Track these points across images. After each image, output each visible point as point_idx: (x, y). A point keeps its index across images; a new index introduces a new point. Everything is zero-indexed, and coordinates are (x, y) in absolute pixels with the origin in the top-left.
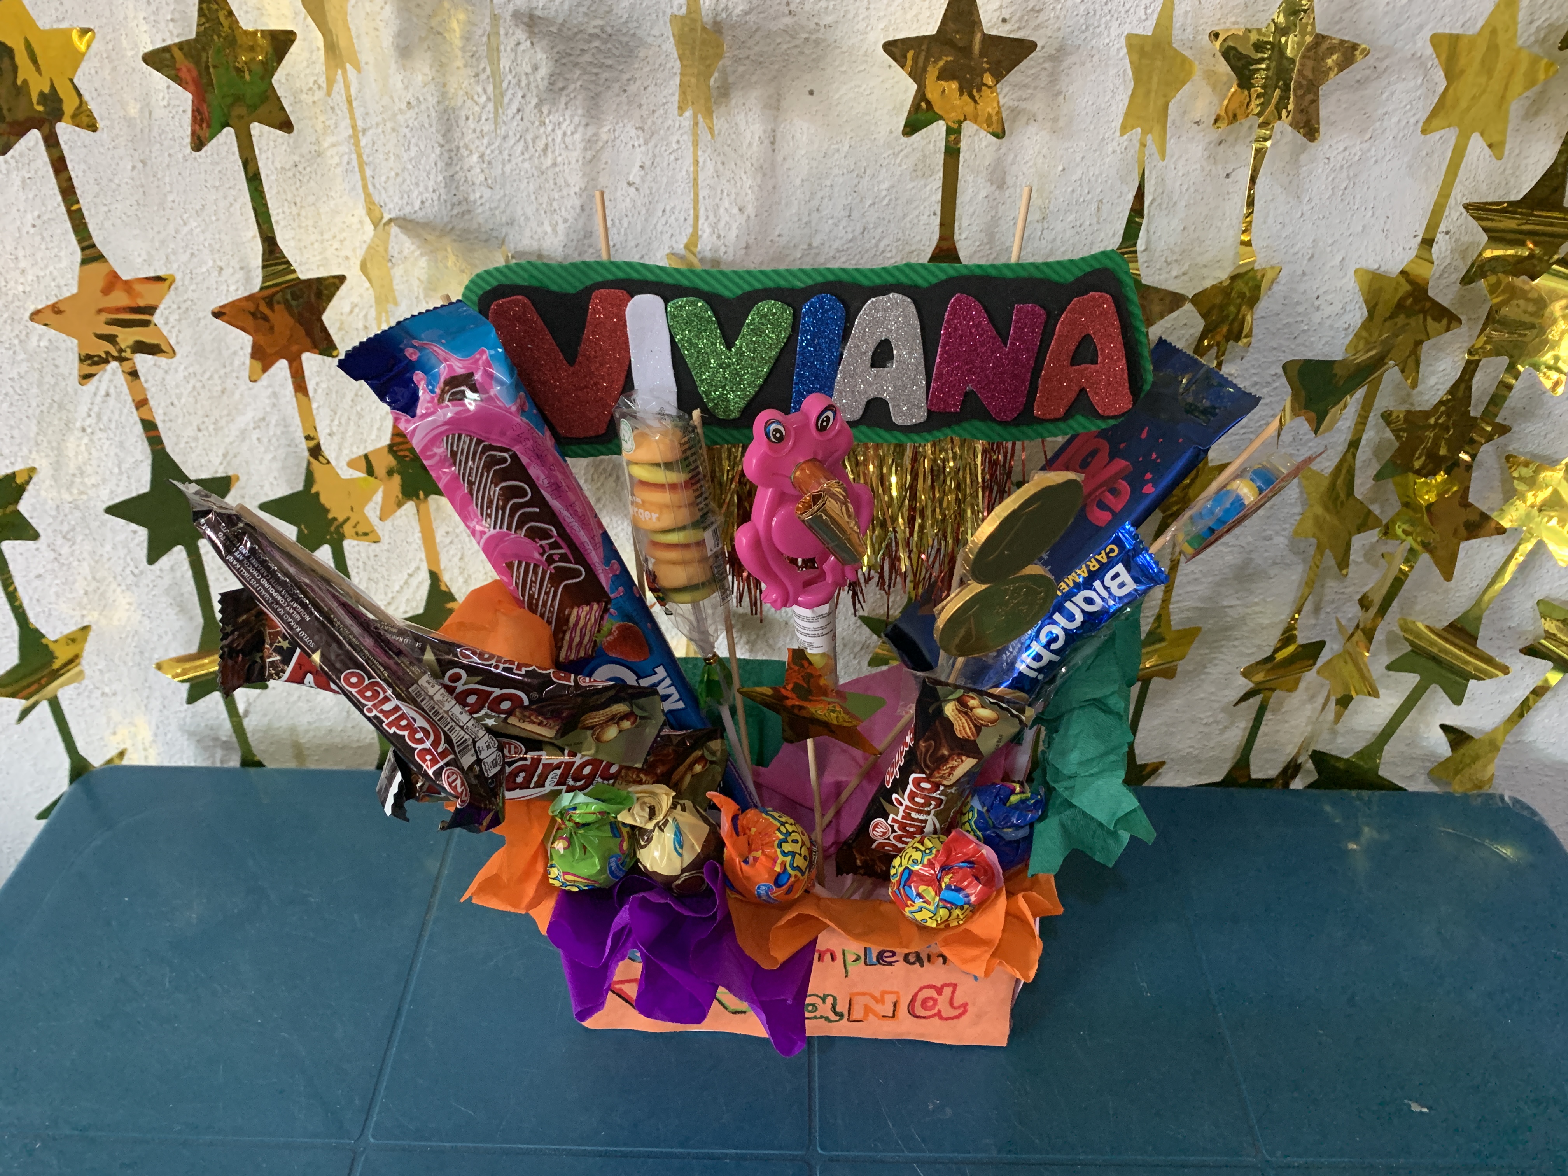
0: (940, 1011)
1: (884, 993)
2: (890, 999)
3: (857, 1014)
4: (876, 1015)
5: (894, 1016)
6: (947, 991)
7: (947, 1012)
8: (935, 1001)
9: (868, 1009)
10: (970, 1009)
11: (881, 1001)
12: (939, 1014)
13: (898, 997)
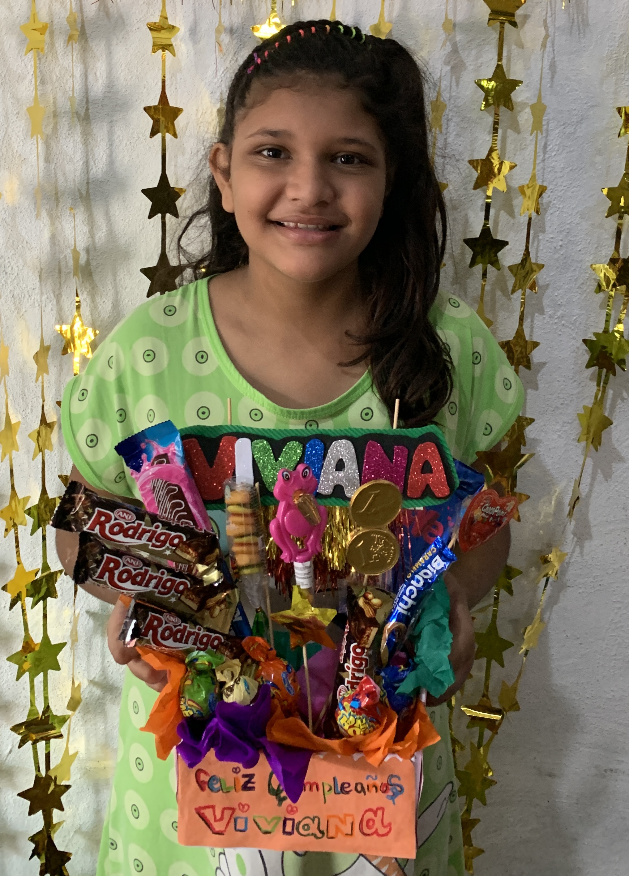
0: (377, 830)
1: (346, 815)
2: (349, 820)
3: (332, 833)
4: (342, 833)
5: (352, 834)
6: (380, 813)
7: (382, 831)
8: (374, 821)
9: (338, 829)
10: (394, 827)
11: (343, 822)
12: (376, 832)
13: (354, 819)
